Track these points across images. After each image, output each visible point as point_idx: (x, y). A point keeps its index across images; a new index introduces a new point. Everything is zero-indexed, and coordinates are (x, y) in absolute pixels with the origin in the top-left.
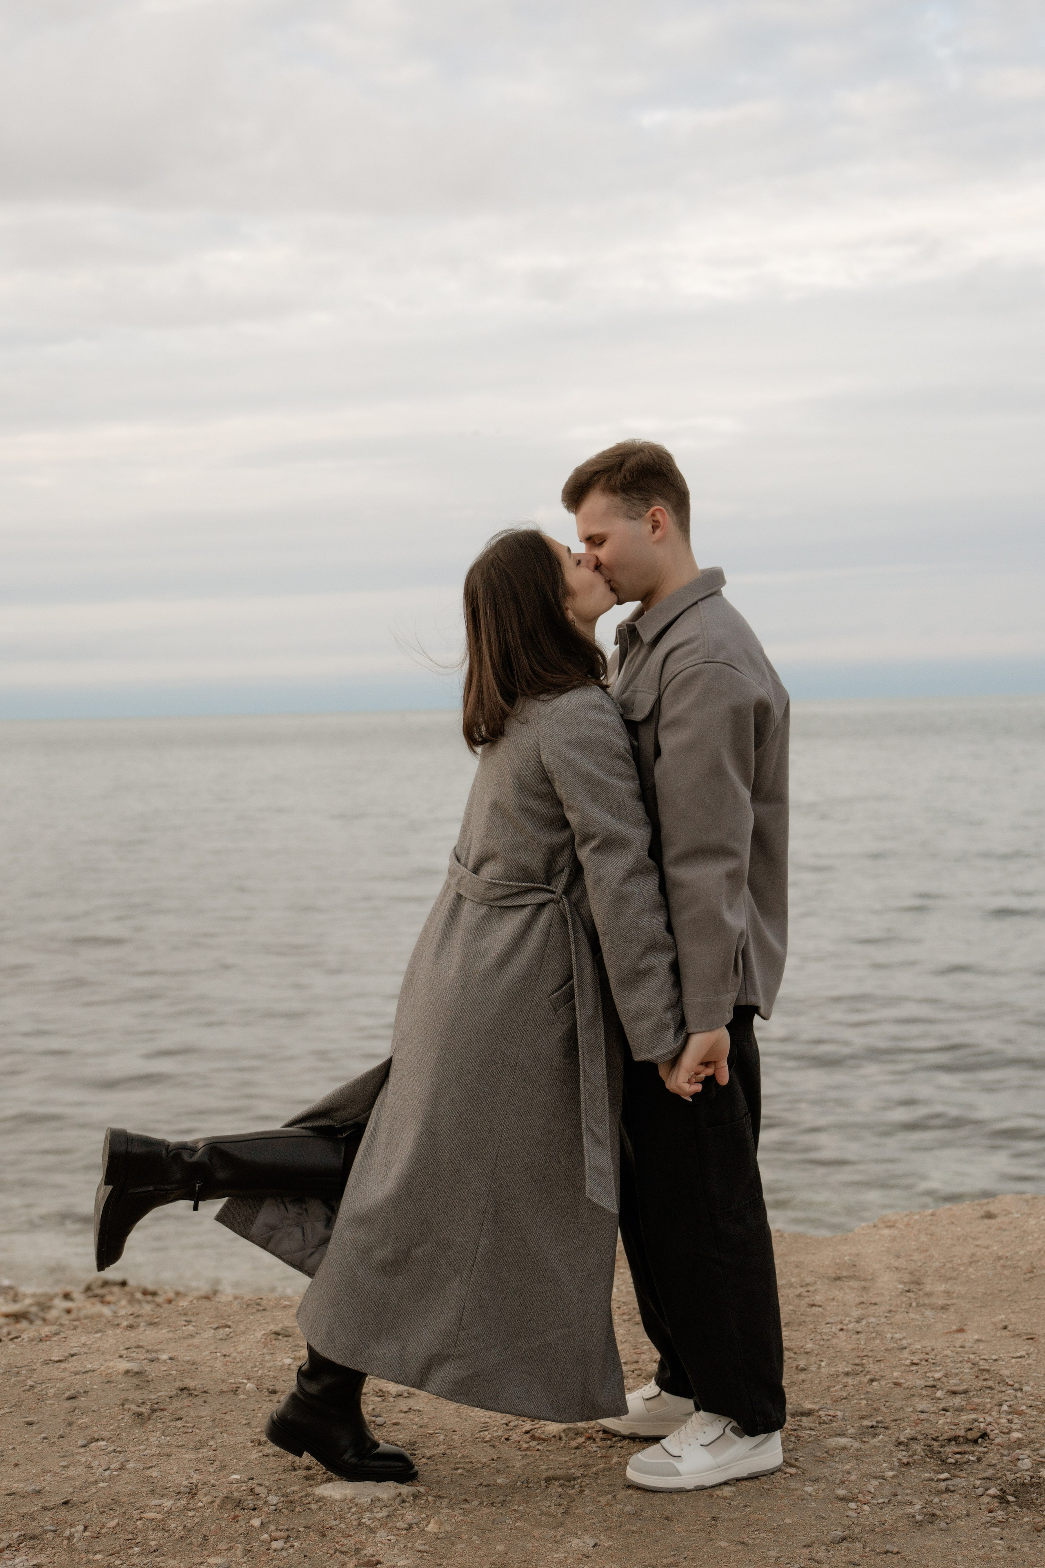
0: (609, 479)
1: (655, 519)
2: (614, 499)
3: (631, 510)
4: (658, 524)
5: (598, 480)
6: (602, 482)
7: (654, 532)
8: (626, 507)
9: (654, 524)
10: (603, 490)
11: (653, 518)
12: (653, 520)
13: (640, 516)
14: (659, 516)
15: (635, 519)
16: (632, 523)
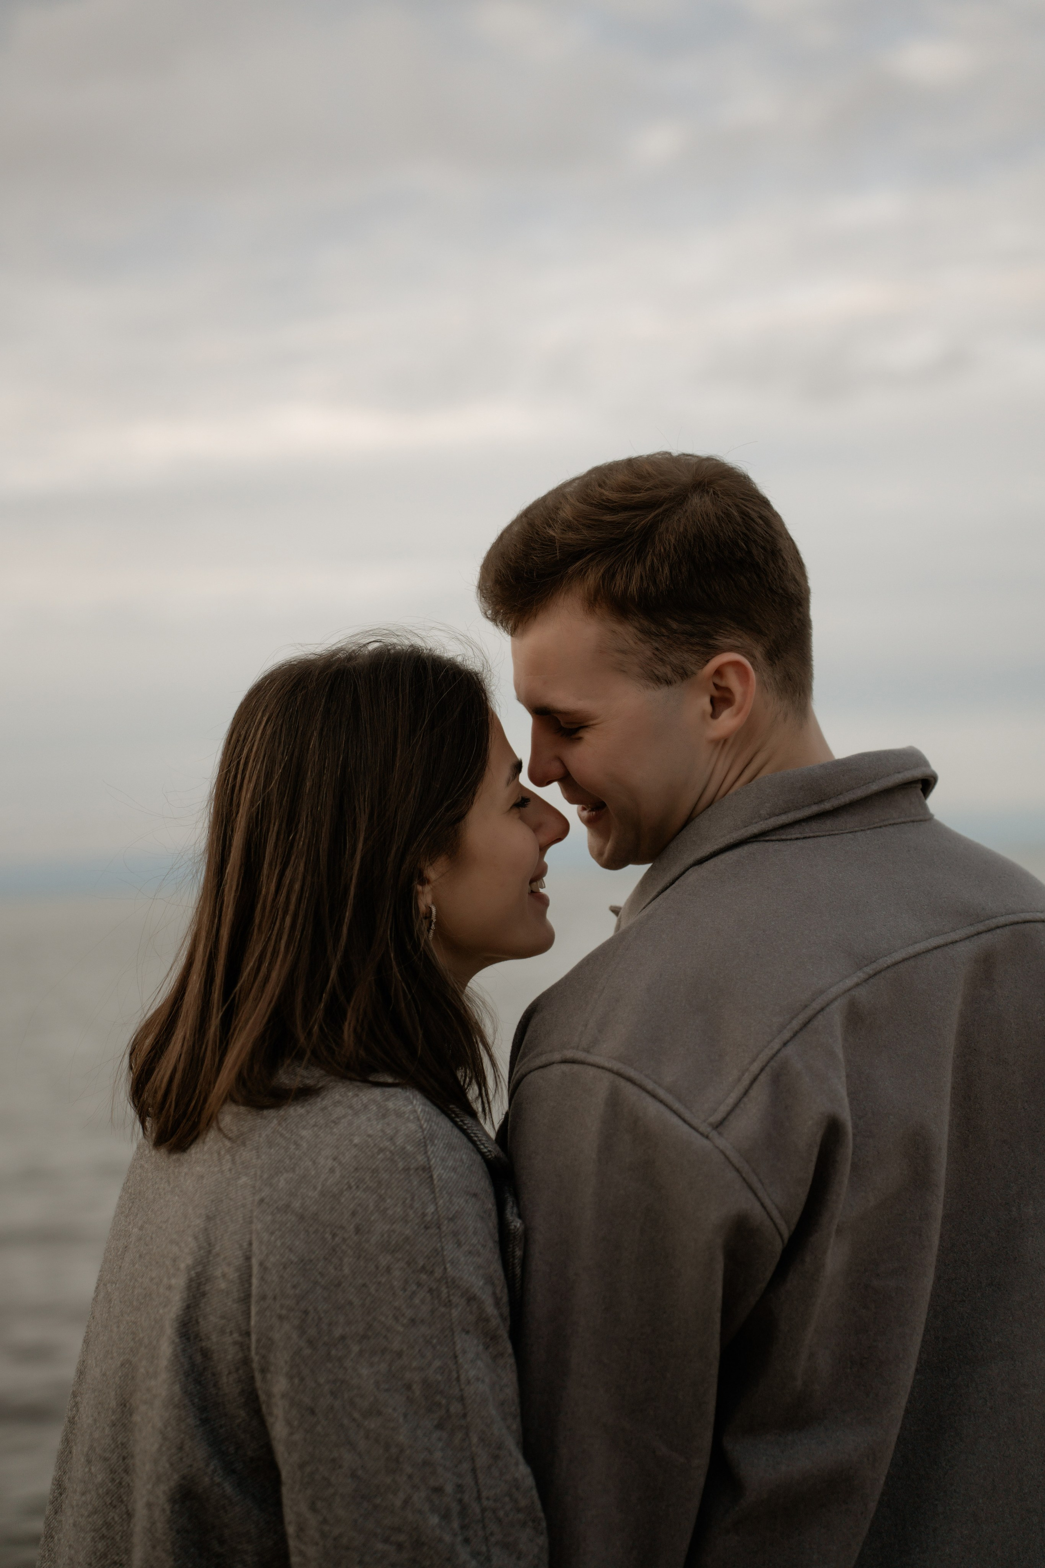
0: (609, 576)
1: (722, 683)
2: (619, 628)
3: (662, 660)
4: (727, 695)
5: (582, 573)
6: (592, 578)
7: (714, 715)
8: (649, 654)
9: (716, 693)
10: (592, 602)
11: (718, 681)
12: (716, 685)
13: (684, 674)
14: (733, 681)
15: (669, 683)
16: (661, 694)
